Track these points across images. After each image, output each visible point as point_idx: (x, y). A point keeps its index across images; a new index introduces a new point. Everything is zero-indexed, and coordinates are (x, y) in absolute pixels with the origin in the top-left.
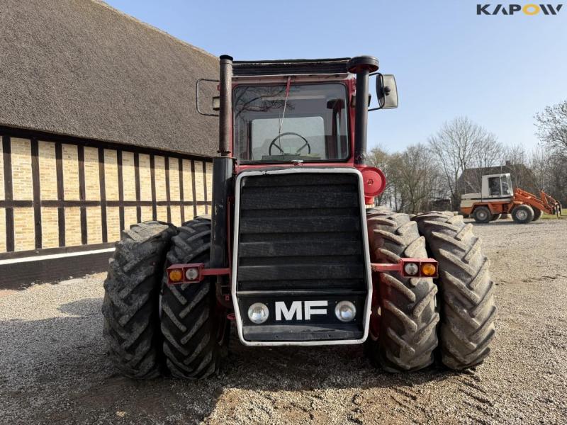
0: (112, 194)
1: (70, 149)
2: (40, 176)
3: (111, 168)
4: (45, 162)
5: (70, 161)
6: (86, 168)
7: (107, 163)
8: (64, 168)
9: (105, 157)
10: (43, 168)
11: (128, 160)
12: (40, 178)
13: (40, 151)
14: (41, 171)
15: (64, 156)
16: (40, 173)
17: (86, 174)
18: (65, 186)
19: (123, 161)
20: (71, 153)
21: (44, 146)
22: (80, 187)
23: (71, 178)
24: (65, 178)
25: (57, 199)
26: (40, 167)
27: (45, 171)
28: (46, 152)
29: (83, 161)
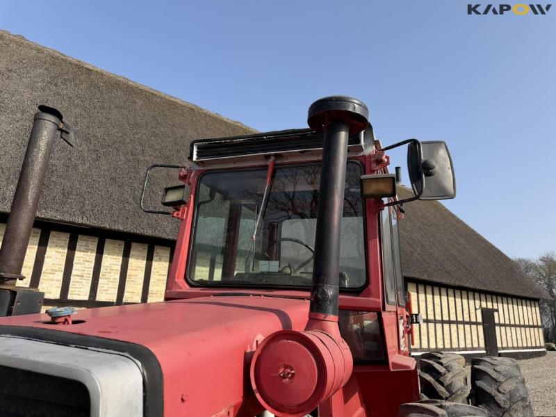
1: (162, 251)
2: (128, 277)
3: (203, 271)
4: (135, 263)
5: (160, 263)
10: (131, 270)
12: (127, 280)
13: (132, 253)
14: (129, 272)
15: (155, 258)
16: (128, 273)
18: (151, 288)
20: (163, 255)
21: (137, 248)
23: (158, 280)
24: (152, 280)
25: (139, 301)
26: (129, 268)
27: (133, 273)
28: (138, 253)
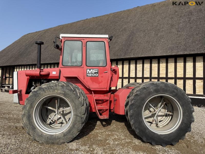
0: (180, 75)
3: (180, 65)
4: (154, 65)
5: (163, 64)
6: (169, 66)
7: (178, 63)
8: (160, 66)
9: (177, 61)
11: (190, 61)
17: (169, 68)
19: (187, 61)
20: (163, 61)
21: (154, 60)
22: (166, 73)
23: (163, 70)
25: (157, 77)
27: (154, 68)
29: (168, 63)
